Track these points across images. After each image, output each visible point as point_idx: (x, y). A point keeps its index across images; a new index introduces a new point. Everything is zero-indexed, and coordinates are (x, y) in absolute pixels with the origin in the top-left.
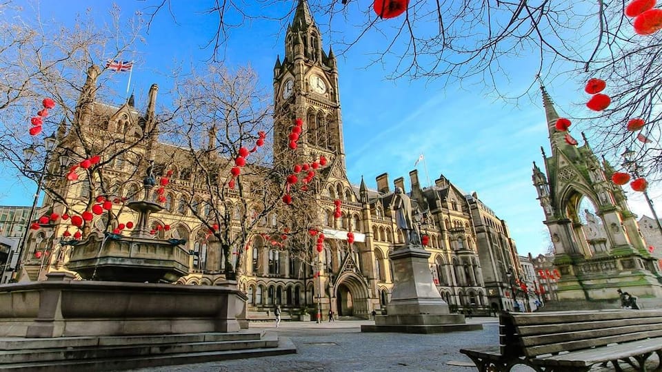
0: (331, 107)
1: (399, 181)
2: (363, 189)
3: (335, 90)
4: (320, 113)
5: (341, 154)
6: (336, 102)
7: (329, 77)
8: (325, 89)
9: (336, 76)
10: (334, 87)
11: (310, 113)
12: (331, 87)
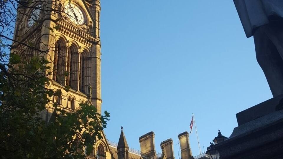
0: (88, 41)
1: (167, 144)
2: (122, 143)
3: (95, 24)
4: (74, 46)
5: (96, 99)
6: (95, 37)
7: (89, 9)
8: (83, 21)
9: (98, 9)
10: (94, 20)
11: (61, 44)
12: (90, 19)
